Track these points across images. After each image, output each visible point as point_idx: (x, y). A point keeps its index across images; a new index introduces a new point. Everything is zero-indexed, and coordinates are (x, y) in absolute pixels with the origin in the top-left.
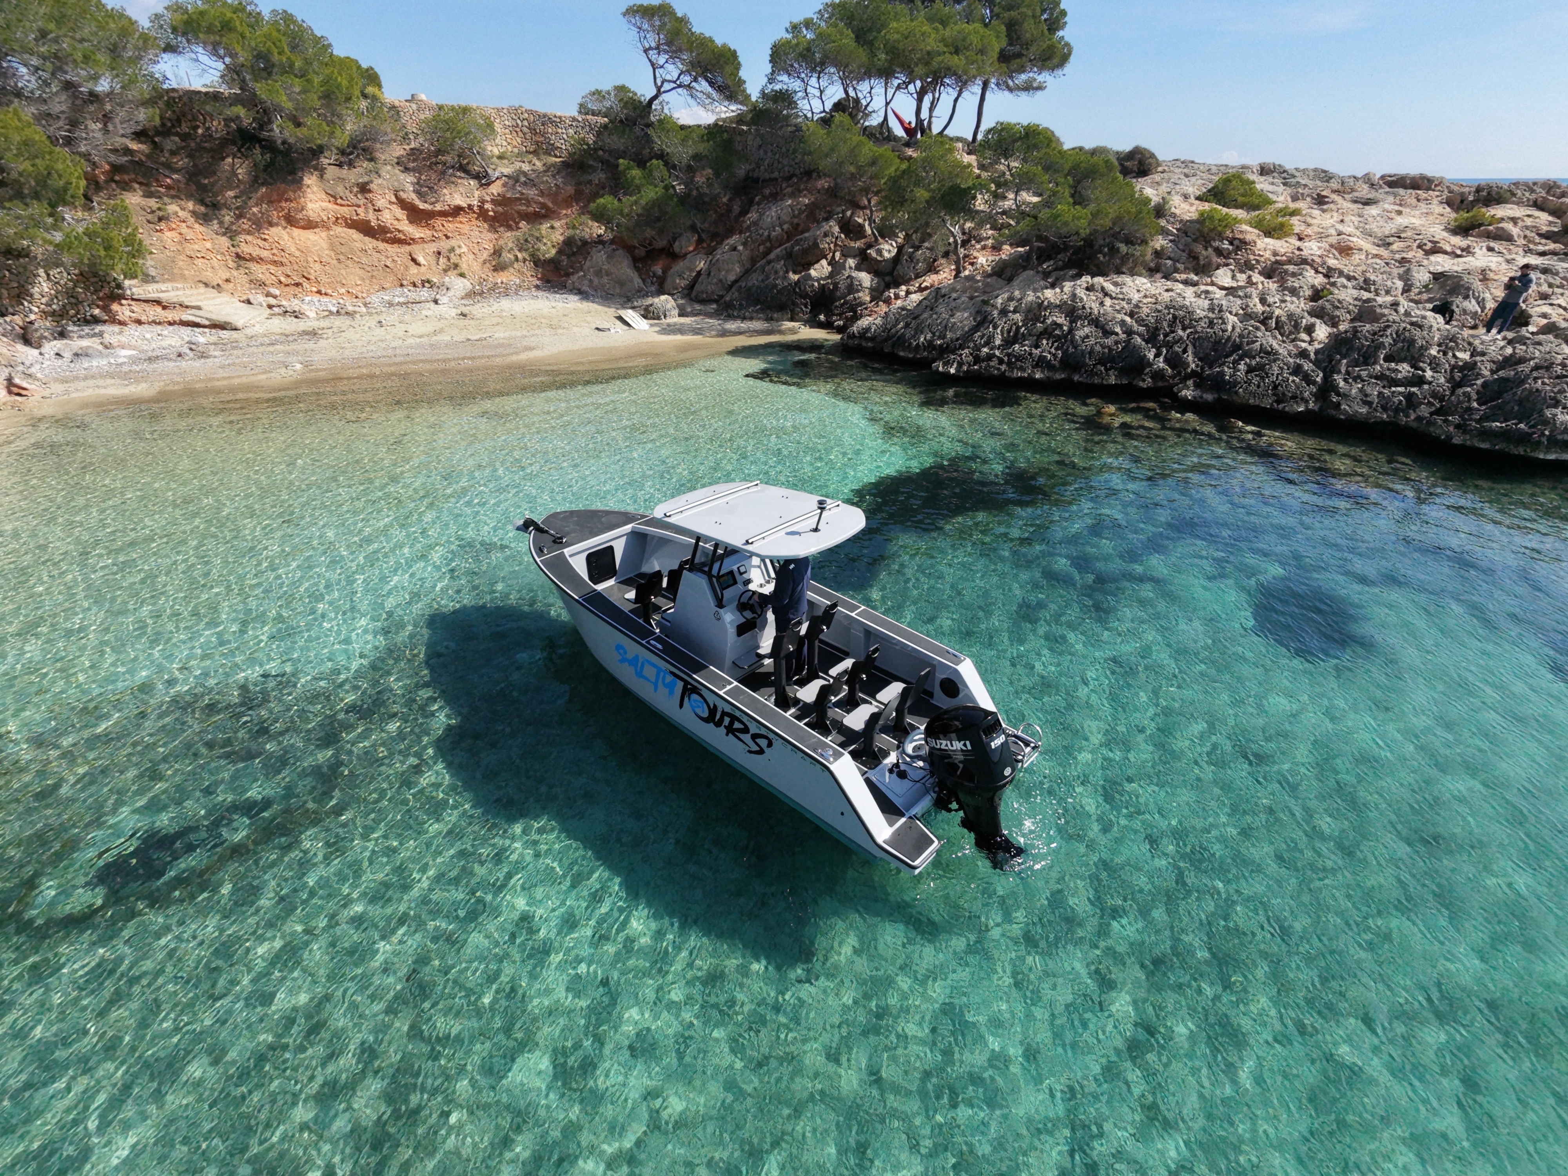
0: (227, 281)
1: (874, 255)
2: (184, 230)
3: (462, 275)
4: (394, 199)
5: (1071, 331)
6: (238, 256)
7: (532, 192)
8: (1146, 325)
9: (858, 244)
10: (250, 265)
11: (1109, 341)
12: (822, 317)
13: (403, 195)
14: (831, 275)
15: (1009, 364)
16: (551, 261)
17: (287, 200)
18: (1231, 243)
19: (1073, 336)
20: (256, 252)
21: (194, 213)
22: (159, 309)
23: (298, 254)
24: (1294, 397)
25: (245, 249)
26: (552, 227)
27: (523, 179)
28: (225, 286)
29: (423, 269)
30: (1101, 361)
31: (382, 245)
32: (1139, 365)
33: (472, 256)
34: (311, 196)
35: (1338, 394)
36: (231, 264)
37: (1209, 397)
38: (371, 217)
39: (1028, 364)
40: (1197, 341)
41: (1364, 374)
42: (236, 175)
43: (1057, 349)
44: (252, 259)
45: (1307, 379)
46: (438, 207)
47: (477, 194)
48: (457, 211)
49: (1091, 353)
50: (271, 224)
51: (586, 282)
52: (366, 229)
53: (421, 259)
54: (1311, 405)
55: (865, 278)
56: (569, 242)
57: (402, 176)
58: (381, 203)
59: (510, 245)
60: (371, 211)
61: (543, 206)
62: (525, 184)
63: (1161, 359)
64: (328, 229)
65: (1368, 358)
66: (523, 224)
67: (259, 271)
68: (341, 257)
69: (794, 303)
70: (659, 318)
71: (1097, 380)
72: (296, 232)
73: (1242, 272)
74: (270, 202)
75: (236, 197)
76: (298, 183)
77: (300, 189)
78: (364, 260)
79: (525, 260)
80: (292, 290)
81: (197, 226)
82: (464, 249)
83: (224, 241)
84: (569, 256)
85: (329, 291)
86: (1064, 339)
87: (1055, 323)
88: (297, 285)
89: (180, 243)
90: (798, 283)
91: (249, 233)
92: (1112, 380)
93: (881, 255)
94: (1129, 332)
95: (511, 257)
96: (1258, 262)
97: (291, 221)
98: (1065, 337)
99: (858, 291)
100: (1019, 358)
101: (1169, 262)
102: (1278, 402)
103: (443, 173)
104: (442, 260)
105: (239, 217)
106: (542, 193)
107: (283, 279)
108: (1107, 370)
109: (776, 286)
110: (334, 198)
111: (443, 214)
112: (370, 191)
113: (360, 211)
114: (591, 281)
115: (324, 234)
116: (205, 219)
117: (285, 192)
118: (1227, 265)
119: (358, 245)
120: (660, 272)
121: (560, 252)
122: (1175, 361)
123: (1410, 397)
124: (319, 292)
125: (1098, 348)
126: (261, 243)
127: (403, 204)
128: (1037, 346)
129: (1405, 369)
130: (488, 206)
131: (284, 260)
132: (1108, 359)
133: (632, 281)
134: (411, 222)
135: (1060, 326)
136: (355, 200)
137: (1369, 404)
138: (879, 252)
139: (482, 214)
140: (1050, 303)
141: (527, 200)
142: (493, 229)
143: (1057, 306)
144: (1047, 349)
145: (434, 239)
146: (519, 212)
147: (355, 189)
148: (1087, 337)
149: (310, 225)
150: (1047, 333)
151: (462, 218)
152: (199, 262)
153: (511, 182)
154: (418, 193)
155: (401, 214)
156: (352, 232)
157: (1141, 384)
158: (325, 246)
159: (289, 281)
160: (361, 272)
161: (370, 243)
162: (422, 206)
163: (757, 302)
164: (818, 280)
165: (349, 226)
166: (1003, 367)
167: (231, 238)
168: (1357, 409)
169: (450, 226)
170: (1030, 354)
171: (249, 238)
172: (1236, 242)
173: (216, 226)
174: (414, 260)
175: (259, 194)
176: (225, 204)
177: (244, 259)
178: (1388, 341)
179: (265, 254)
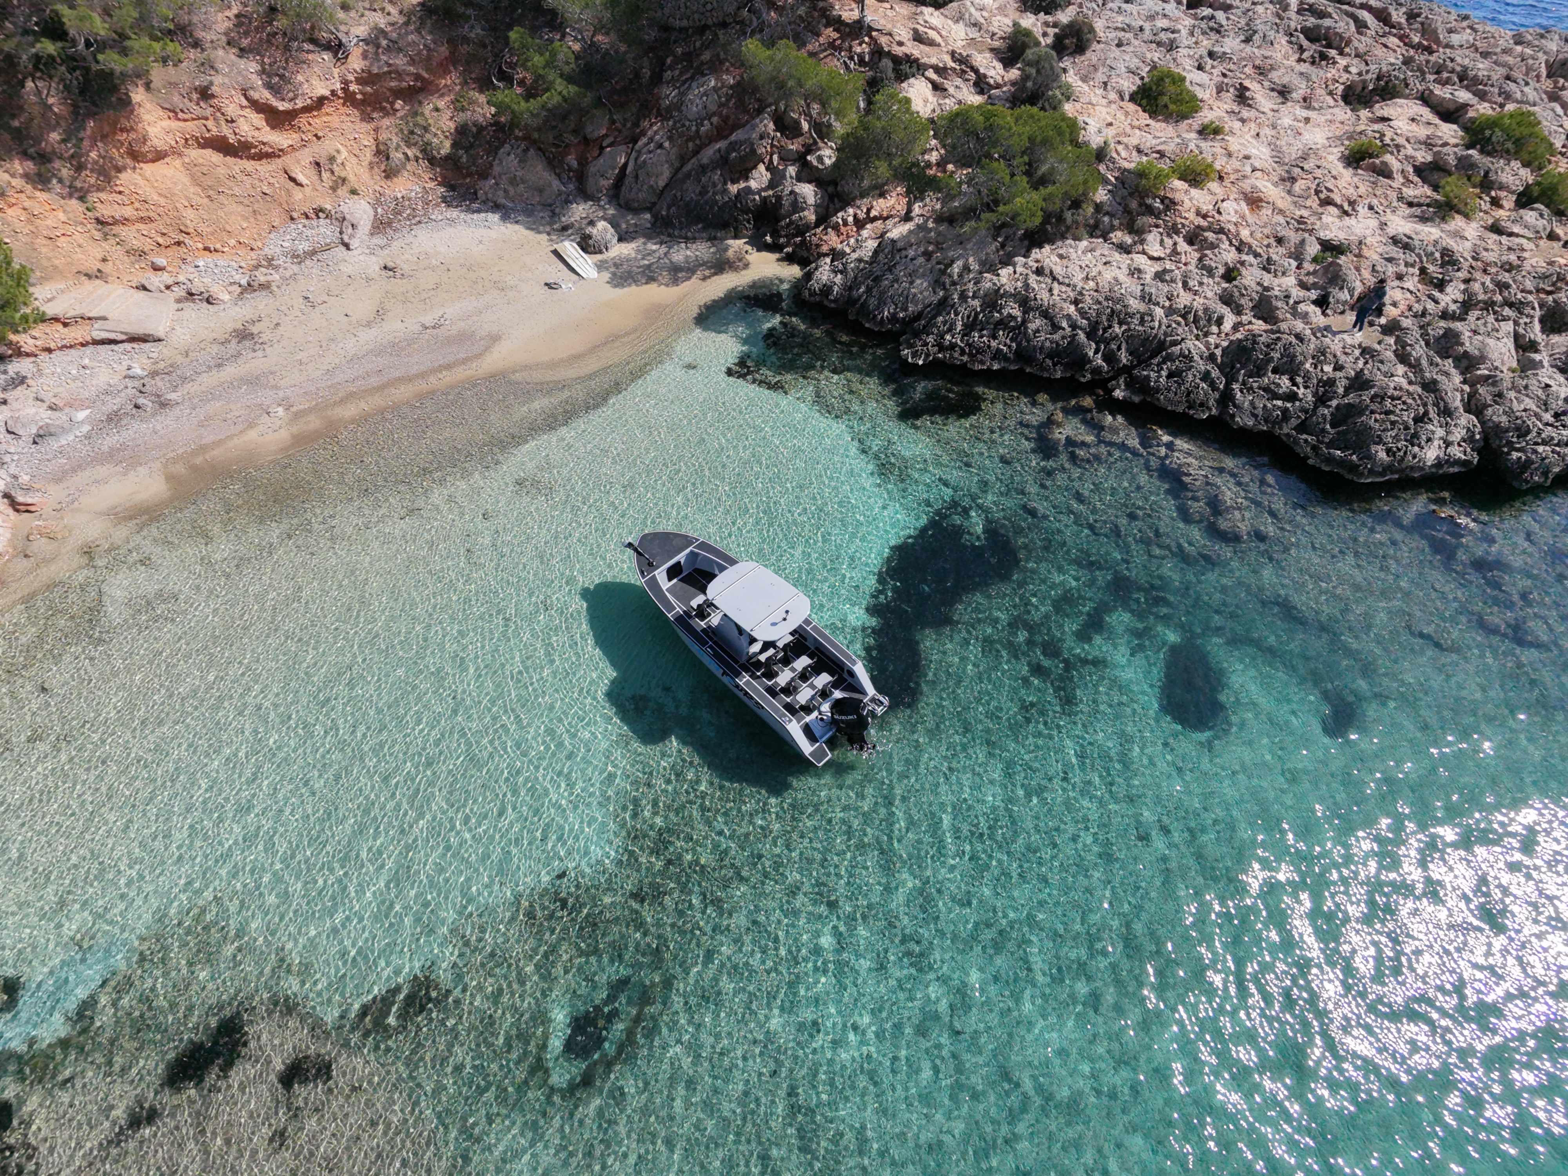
0: (104, 260)
1: (815, 163)
2: (27, 204)
3: (354, 192)
4: (245, 103)
5: (1024, 322)
6: (98, 221)
7: (400, 61)
8: (1088, 319)
9: (794, 146)
10: (117, 229)
11: (1057, 337)
12: (768, 238)
13: (255, 95)
14: (772, 185)
15: (971, 355)
16: (448, 158)
17: (122, 130)
18: (1162, 202)
19: (1026, 328)
20: (118, 212)
21: (26, 176)
22: (60, 327)
23: (162, 201)
24: (1202, 405)
25: (106, 211)
26: (437, 110)
27: (384, 43)
28: (107, 268)
29: (307, 190)
30: (1051, 355)
31: (249, 165)
32: (1082, 361)
33: (354, 160)
34: (146, 117)
35: (1235, 406)
36: (98, 235)
37: (1136, 399)
38: (226, 131)
39: (987, 358)
40: (1129, 337)
41: (1255, 385)
42: (50, 107)
43: (1012, 340)
44: (116, 222)
45: (1213, 385)
46: (300, 104)
47: (336, 71)
48: (321, 101)
49: (1042, 348)
50: (119, 170)
51: (501, 193)
52: (222, 146)
53: (301, 178)
54: (1214, 411)
55: (808, 191)
56: (462, 131)
57: (242, 63)
58: (232, 110)
59: (395, 139)
60: (223, 123)
61: (418, 77)
62: (388, 49)
63: (1099, 355)
64: (180, 155)
65: (1259, 372)
66: (399, 104)
67: (130, 234)
68: (211, 192)
69: (736, 220)
70: (601, 252)
71: (1046, 375)
72: (148, 169)
73: (1169, 236)
74: (104, 137)
75: (64, 141)
76: (126, 103)
77: (132, 111)
78: (237, 190)
79: (417, 159)
80: (174, 251)
81: (38, 194)
82: (344, 154)
83: (74, 203)
84: (467, 149)
85: (218, 246)
86: (1018, 330)
87: (1010, 315)
88: (179, 243)
89: (29, 221)
90: (738, 195)
91: (99, 189)
92: (1058, 375)
93: (822, 163)
94: (1074, 326)
95: (400, 156)
96: (1183, 225)
97: (136, 156)
98: (1019, 328)
99: (803, 210)
100: (980, 351)
101: (1106, 219)
102: (1189, 408)
103: (287, 48)
104: (325, 175)
105: (79, 168)
106: (412, 61)
107: (161, 240)
108: (1055, 365)
109: (716, 202)
110: (174, 112)
111: (307, 109)
112: (213, 96)
113: (210, 124)
114: (505, 191)
115: (178, 163)
116: (41, 180)
117: (115, 123)
118: (1157, 226)
119: (222, 171)
120: (575, 164)
121: (454, 145)
122: (1110, 358)
123: (1285, 411)
124: (206, 249)
125: (1048, 344)
126: (118, 198)
127: (258, 106)
128: (995, 337)
129: (1285, 382)
130: (353, 87)
131: (152, 214)
132: (1055, 354)
133: (550, 185)
134: (273, 128)
135: (1014, 318)
136: (198, 111)
137: (1255, 416)
138: (820, 159)
139: (349, 98)
140: (1006, 292)
141: (397, 72)
142: (367, 118)
143: (1012, 295)
144: (1002, 342)
145: (304, 143)
146: (391, 90)
147: (195, 96)
148: (1038, 331)
149: (159, 156)
150: (1002, 324)
151: (326, 109)
152: (62, 242)
153: (371, 49)
154: (269, 86)
155: (258, 119)
156: (208, 152)
157: (1083, 380)
158: (186, 180)
159: (169, 241)
160: (240, 208)
161: (238, 165)
162: (282, 106)
163: (699, 219)
164: (759, 192)
165: (202, 146)
166: (965, 358)
167: (82, 199)
168: (1244, 420)
169: (318, 121)
170: (989, 347)
171: (103, 196)
172: (1167, 201)
173: (58, 188)
174: (293, 179)
175: (89, 132)
176: (54, 152)
177: (107, 223)
178: (1276, 355)
179: (128, 212)
